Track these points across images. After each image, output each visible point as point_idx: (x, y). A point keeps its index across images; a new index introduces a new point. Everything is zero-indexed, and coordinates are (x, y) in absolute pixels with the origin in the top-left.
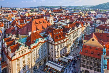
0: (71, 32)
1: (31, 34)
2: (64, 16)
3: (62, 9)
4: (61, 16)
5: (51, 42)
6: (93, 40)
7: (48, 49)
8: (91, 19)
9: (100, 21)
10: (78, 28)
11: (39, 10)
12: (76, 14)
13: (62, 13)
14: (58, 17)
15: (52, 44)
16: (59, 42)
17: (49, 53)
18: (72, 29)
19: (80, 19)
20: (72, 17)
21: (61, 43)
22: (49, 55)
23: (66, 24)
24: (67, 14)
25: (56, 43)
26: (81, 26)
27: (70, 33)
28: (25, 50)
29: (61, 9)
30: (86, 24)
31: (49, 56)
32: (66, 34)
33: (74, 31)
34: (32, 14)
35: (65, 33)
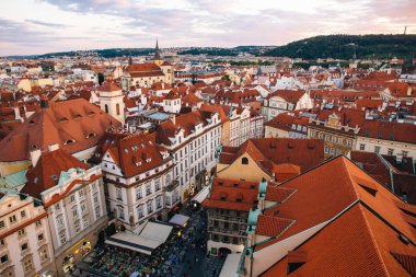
0: (183, 140)
1: (41, 158)
2: (167, 86)
3: (162, 62)
4: (156, 87)
5: (114, 178)
6: (245, 161)
7: (108, 202)
8: (258, 94)
9: (281, 99)
10: (207, 127)
11: (75, 67)
12: (212, 80)
13: (161, 78)
14: (145, 91)
15: (118, 184)
16: (143, 176)
17: (111, 214)
18: (188, 133)
19: (220, 96)
20: (194, 92)
21: (148, 179)
22: (113, 218)
23: (166, 116)
24: (182, 80)
25: (133, 180)
26: (218, 122)
27: (178, 144)
28: (22, 210)
29: (157, 62)
30: (235, 111)
31: (113, 221)
32: (163, 149)
33: (192, 139)
34: (49, 81)
35: (162, 145)
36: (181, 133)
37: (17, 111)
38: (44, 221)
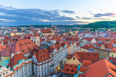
0: (56, 52)
2: (53, 36)
3: (52, 29)
4: (49, 36)
6: (74, 59)
7: (33, 70)
8: (79, 39)
9: (86, 40)
10: (63, 48)
11: (27, 30)
12: (66, 34)
13: (51, 33)
14: (46, 37)
17: (33, 74)
18: (58, 49)
19: (68, 39)
20: (60, 38)
21: (45, 63)
23: (52, 45)
24: (57, 34)
25: (41, 63)
26: (67, 46)
27: (55, 53)
29: (50, 29)
30: (72, 44)
31: (34, 76)
33: (59, 51)
35: (50, 53)
36: (56, 50)
37: (9, 42)
38: (13, 75)
